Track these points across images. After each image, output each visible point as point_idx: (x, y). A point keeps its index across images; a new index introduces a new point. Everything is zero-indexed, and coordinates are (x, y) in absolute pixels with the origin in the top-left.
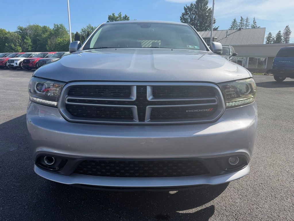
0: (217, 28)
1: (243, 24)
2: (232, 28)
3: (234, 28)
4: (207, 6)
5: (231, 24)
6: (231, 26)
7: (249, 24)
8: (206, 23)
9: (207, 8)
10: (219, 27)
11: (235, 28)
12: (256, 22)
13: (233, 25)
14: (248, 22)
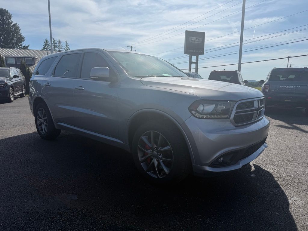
0: (28, 47)
1: (56, 45)
2: (45, 48)
3: (47, 48)
4: (11, 21)
5: (43, 44)
6: (44, 47)
7: (62, 46)
8: (12, 39)
9: (12, 23)
10: (29, 45)
11: (49, 48)
12: (68, 46)
13: (46, 46)
14: (61, 44)
